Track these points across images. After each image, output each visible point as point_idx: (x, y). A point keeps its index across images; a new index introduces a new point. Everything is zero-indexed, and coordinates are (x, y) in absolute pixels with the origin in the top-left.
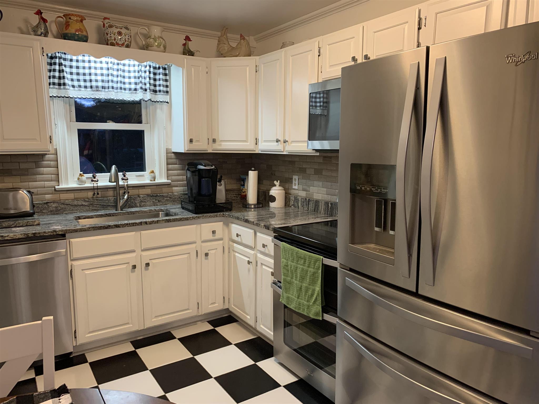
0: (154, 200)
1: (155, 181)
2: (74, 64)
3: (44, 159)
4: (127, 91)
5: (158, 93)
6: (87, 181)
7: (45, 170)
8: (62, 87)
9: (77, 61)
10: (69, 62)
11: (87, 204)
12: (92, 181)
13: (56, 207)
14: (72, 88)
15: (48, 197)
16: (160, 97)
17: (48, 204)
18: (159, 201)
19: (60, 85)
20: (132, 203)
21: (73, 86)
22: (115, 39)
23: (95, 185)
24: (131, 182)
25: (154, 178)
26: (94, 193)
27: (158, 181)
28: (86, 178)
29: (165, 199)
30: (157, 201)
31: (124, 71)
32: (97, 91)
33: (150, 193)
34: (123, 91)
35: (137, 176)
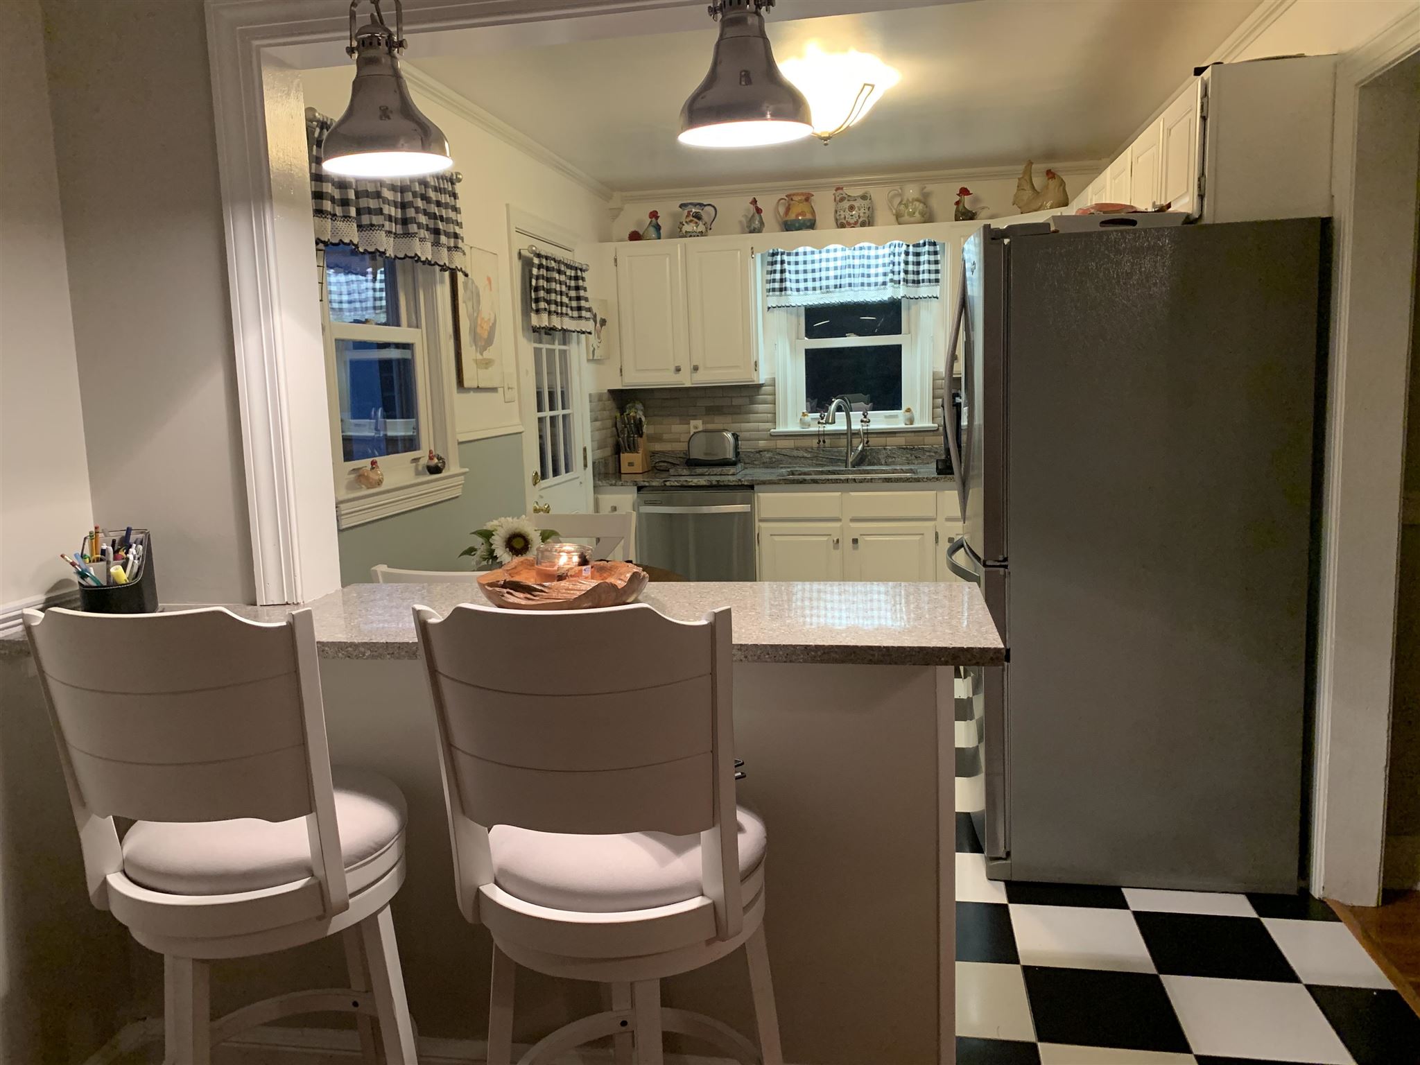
0: (909, 456)
1: (912, 424)
2: (801, 258)
3: (760, 393)
4: (873, 288)
5: (921, 284)
6: (812, 423)
7: (761, 407)
8: (783, 293)
9: (805, 254)
10: (794, 257)
11: (809, 456)
12: (819, 423)
13: (771, 458)
14: (796, 293)
15: (762, 444)
16: (924, 290)
17: (761, 453)
18: (916, 457)
19: (781, 290)
20: (874, 458)
21: (798, 290)
22: (845, 218)
23: (821, 429)
24: (873, 426)
25: (911, 421)
26: (820, 441)
27: (918, 424)
28: (812, 419)
29: (928, 454)
30: (913, 457)
31: (869, 257)
32: (827, 292)
33: (904, 444)
34: (866, 288)
35: (886, 417)
